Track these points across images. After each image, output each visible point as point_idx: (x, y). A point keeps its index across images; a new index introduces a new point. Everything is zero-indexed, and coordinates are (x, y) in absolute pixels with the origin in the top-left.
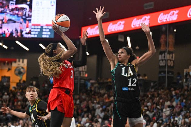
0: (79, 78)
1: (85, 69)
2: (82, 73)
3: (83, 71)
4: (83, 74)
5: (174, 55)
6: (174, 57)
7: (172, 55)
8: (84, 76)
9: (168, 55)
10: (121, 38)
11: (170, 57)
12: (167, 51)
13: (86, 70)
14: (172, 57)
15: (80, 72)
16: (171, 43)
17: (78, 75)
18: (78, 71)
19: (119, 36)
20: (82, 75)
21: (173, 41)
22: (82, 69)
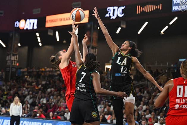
0: (11, 66)
1: (16, 58)
2: (13, 62)
3: (15, 61)
4: (15, 63)
5: (97, 50)
6: (96, 52)
7: (95, 49)
8: (16, 64)
9: (92, 50)
10: (51, 32)
11: (93, 52)
12: (91, 46)
13: (17, 60)
14: (95, 52)
15: (13, 61)
16: (95, 39)
17: (10, 64)
18: (11, 60)
19: (49, 30)
20: (13, 64)
21: (97, 37)
22: (14, 58)
